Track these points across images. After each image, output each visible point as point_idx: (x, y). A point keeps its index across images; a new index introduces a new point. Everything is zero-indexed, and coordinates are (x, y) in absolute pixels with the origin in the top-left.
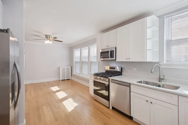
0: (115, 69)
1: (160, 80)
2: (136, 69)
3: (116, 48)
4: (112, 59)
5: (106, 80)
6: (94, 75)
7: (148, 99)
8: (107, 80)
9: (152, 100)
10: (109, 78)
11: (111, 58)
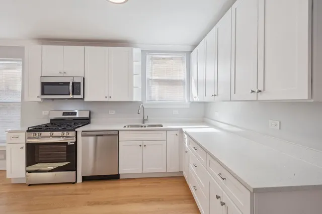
0: (76, 115)
1: (144, 121)
2: (114, 111)
3: (84, 79)
4: (75, 97)
5: (70, 135)
6: (28, 131)
7: (141, 143)
8: (72, 133)
9: (145, 143)
10: (76, 130)
11: (73, 94)
